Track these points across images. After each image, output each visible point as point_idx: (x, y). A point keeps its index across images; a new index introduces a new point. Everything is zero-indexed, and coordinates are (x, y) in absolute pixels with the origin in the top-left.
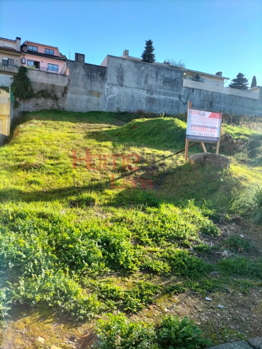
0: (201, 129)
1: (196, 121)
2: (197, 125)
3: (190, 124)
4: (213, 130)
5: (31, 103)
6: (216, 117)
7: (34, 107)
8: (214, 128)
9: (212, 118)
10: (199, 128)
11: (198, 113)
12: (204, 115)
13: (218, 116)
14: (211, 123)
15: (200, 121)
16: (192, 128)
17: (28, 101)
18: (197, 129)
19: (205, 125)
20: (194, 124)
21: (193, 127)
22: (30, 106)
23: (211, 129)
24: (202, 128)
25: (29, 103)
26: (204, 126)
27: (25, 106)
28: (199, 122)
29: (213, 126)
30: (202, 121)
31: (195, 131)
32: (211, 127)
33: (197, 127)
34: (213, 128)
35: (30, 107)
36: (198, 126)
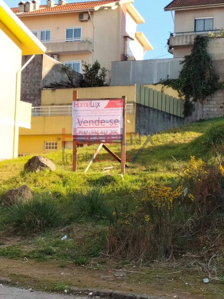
0: (95, 126)
1: (87, 116)
2: (88, 120)
3: (77, 121)
4: (114, 125)
5: (215, 103)
6: (116, 106)
7: (220, 109)
8: (115, 122)
9: (110, 108)
10: (91, 124)
11: (89, 104)
12: (98, 105)
13: (120, 104)
14: (109, 115)
15: (92, 114)
16: (80, 125)
17: (209, 99)
18: (88, 126)
19: (101, 119)
20: (84, 120)
21: (82, 124)
22: (214, 108)
23: (111, 124)
24: (97, 124)
25: (211, 102)
26: (99, 121)
27: (204, 110)
28: (92, 116)
29: (114, 118)
30: (96, 114)
31: (86, 130)
32: (110, 121)
33: (88, 124)
34: (113, 122)
35: (212, 110)
36: (90, 121)
